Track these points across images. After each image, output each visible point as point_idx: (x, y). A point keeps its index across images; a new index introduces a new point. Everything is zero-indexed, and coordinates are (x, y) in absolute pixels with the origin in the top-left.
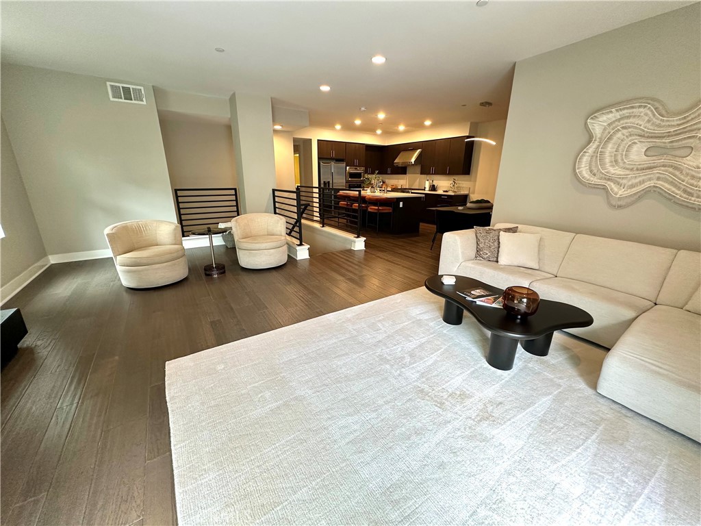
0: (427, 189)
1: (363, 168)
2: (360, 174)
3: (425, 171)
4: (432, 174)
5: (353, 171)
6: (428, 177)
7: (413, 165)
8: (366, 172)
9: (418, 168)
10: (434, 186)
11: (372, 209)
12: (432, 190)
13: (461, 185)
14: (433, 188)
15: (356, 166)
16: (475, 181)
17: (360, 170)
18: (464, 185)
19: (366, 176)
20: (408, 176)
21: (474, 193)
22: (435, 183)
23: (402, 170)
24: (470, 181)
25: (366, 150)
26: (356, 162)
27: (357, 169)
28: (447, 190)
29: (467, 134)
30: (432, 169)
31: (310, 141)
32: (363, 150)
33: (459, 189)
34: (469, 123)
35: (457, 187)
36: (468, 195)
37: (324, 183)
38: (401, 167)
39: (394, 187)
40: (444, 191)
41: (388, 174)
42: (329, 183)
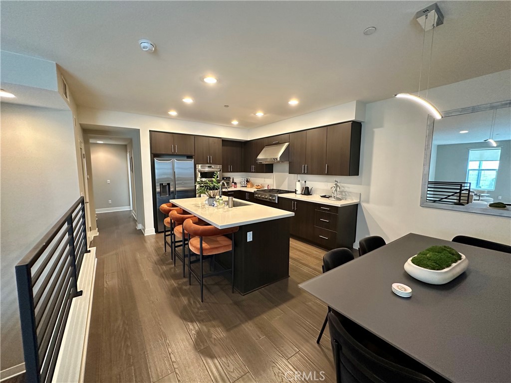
0: (299, 192)
1: (220, 166)
3: (294, 170)
4: (304, 173)
5: (207, 169)
6: (299, 177)
7: (279, 162)
8: (225, 170)
9: (286, 166)
10: (307, 188)
12: (304, 194)
13: (346, 189)
14: (307, 191)
15: (210, 163)
16: (369, 184)
17: (216, 168)
18: (351, 190)
20: (274, 175)
21: (368, 202)
22: (309, 184)
23: (268, 168)
24: (361, 184)
25: (223, 145)
26: (210, 158)
27: (211, 167)
28: (328, 195)
29: (353, 118)
30: (305, 167)
31: (137, 132)
32: (219, 146)
33: (344, 194)
34: (355, 103)
35: (341, 192)
36: (360, 204)
37: (161, 185)
38: (266, 164)
39: (259, 187)
40: (322, 197)
41: (253, 172)
42: (169, 184)
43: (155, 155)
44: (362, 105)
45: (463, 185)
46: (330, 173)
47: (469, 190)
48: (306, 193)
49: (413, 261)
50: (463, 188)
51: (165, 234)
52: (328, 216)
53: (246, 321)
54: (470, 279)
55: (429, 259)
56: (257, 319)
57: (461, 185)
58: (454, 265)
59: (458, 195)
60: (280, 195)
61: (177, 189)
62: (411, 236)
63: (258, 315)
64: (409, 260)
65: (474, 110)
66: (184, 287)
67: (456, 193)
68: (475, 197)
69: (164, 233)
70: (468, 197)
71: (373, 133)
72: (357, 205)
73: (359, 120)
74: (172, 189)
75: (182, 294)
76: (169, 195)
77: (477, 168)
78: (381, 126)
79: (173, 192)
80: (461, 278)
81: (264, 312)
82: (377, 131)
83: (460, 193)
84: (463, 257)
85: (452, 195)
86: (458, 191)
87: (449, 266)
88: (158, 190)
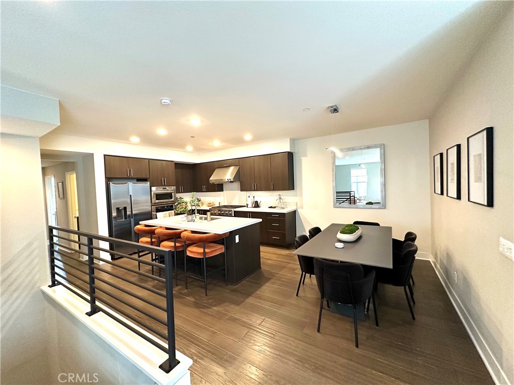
0: (250, 206)
1: (174, 188)
2: (171, 194)
3: (245, 188)
4: (254, 190)
5: (161, 190)
6: (250, 193)
7: (229, 182)
8: (178, 191)
9: (238, 186)
10: (256, 202)
11: (194, 252)
12: (255, 207)
13: (287, 200)
14: (257, 205)
15: (164, 185)
16: (301, 196)
17: (170, 189)
18: (290, 201)
19: (179, 195)
20: (225, 193)
21: (302, 208)
22: (258, 199)
23: (219, 187)
24: (296, 196)
25: (175, 168)
26: (164, 180)
27: (165, 189)
28: (273, 206)
29: (288, 150)
30: (254, 185)
31: (91, 156)
32: (172, 168)
33: (285, 204)
34: (289, 139)
35: (283, 203)
36: (297, 210)
37: (118, 209)
38: (218, 184)
39: (211, 205)
40: (269, 207)
41: (204, 192)
42: (125, 208)
43: (109, 179)
44: (293, 141)
45: (351, 193)
46: (274, 189)
47: (354, 196)
48: (256, 206)
49: (340, 233)
50: (351, 195)
51: (139, 254)
52: (278, 221)
53: (247, 298)
54: (364, 238)
55: (347, 230)
56: (254, 295)
57: (349, 192)
58: (357, 231)
59: (349, 200)
60: (236, 210)
61: (133, 212)
62: (333, 225)
63: (253, 293)
64: (339, 232)
65: (353, 149)
66: (183, 292)
67: (348, 199)
68: (358, 201)
69: (137, 254)
70: (354, 201)
71: (301, 159)
72: (295, 211)
73: (292, 151)
74: (129, 213)
75: (185, 296)
76: (126, 218)
77: (356, 181)
78: (306, 156)
79: (129, 216)
80: (360, 238)
81: (256, 290)
82: (303, 159)
83: (350, 198)
84: (360, 228)
85: (346, 200)
86: (349, 197)
87: (355, 232)
88: (114, 214)
